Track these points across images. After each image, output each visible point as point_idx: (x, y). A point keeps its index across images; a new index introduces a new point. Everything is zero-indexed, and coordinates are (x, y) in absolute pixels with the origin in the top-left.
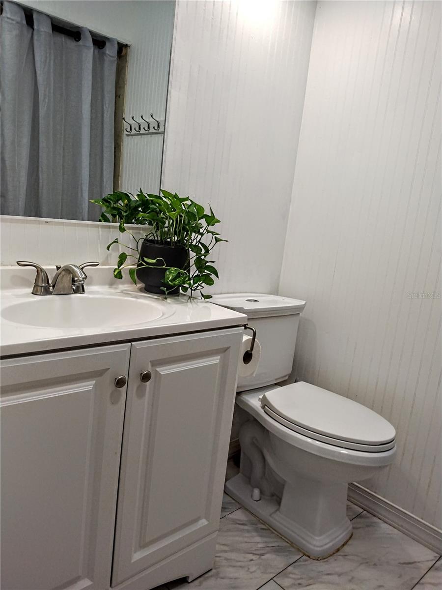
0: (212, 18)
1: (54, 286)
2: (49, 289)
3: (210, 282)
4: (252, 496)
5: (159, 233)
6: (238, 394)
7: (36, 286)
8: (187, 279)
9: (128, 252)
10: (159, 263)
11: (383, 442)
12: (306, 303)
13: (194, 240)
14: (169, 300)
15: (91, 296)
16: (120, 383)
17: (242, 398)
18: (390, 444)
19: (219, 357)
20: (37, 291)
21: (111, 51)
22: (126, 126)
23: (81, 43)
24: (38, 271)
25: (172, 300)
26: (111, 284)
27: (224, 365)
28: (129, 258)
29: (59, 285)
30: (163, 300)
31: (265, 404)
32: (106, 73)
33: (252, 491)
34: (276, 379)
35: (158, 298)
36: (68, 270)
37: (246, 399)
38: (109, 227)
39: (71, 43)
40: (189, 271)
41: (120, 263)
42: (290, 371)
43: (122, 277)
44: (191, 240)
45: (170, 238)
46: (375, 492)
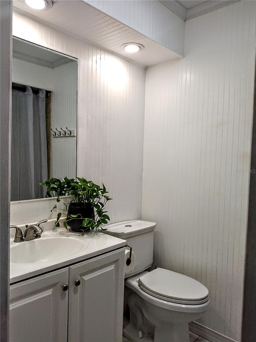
0: (96, 92)
1: (25, 236)
2: (23, 238)
3: (106, 222)
4: (138, 336)
5: (77, 198)
6: (126, 279)
7: (16, 237)
8: (94, 224)
9: (62, 212)
10: (79, 217)
11: (202, 298)
12: (156, 224)
13: (96, 201)
14: (85, 236)
15: (44, 239)
16: (65, 288)
17: (128, 282)
18: (206, 299)
19: (114, 265)
20: (16, 240)
21: (42, 95)
22: (52, 133)
23: (26, 93)
24: (16, 230)
25: (87, 235)
26: (54, 229)
27: (117, 269)
28: (62, 215)
29: (28, 236)
30: (82, 236)
31: (140, 284)
32: (40, 106)
33: (138, 333)
34: (145, 268)
35: (79, 235)
36: (32, 228)
37: (130, 282)
38: (51, 200)
39: (21, 94)
40: (94, 219)
41: (58, 219)
42: (152, 262)
43: (59, 225)
44: (94, 202)
45: (83, 201)
46: (204, 325)
